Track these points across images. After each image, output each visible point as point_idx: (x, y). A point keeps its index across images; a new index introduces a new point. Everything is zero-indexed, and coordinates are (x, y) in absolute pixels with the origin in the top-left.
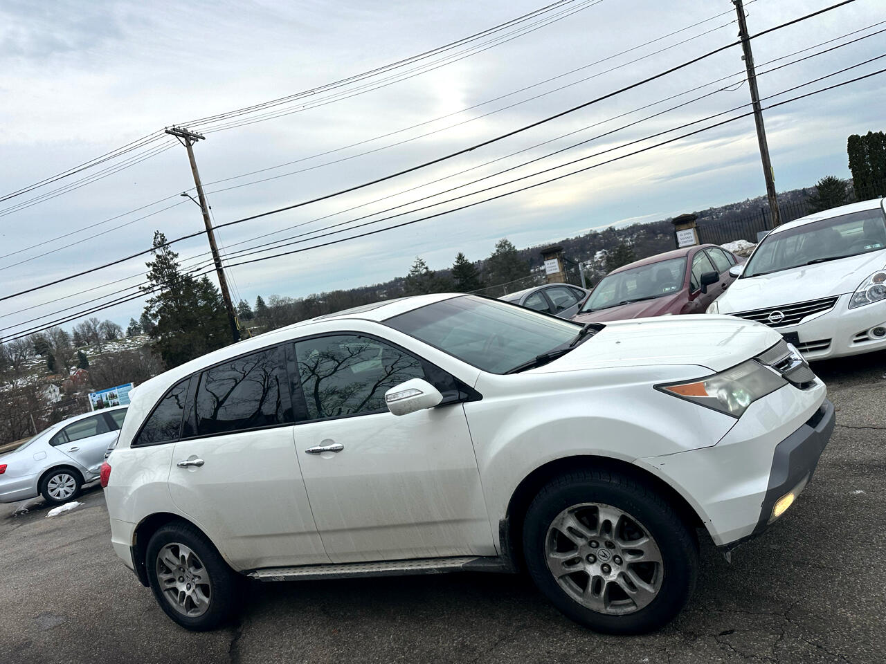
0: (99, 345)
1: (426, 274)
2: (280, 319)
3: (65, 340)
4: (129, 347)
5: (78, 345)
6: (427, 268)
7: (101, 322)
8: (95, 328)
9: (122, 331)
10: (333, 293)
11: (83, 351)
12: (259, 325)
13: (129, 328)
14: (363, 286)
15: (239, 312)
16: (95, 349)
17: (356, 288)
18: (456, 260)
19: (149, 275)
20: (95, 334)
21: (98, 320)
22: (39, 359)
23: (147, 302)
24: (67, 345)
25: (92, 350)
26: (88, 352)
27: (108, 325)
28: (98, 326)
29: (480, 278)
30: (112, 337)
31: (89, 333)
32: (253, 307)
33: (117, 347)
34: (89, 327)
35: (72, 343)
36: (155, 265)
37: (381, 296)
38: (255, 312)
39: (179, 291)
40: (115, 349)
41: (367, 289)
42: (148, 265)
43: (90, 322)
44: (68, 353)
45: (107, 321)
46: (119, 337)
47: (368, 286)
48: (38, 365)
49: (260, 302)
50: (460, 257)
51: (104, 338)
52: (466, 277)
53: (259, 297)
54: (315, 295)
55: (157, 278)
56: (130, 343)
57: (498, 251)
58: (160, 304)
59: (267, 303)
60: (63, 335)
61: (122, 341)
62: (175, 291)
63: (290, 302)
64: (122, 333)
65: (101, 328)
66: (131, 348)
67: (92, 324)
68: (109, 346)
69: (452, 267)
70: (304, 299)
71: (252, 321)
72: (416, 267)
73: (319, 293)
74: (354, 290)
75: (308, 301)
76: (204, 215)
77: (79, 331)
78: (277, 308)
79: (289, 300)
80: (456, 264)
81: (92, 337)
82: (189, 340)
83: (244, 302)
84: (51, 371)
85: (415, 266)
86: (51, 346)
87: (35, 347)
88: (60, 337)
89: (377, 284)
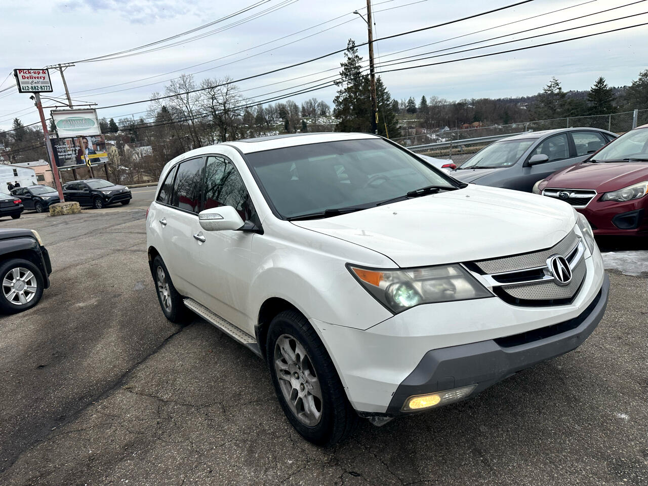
0: (315, 118)
1: (558, 94)
2: (435, 116)
3: (296, 111)
4: (332, 122)
5: (304, 115)
6: (560, 89)
7: (319, 102)
8: (314, 105)
9: (330, 110)
10: (481, 100)
11: (305, 120)
12: (418, 119)
13: (335, 109)
14: (509, 97)
15: (407, 106)
16: (312, 120)
17: (502, 98)
18: (595, 84)
19: (341, 72)
20: (314, 110)
21: (317, 100)
22: (281, 122)
23: (338, 92)
24: (297, 114)
25: (310, 120)
26: (308, 121)
27: (322, 105)
28: (316, 104)
29: (614, 104)
30: (323, 114)
31: (310, 108)
32: (418, 104)
33: (325, 121)
34: (311, 104)
35: (300, 114)
36: (346, 65)
37: (522, 107)
38: (419, 108)
39: (359, 86)
40: (324, 122)
41: (511, 101)
42: (342, 65)
43: (312, 101)
44: (297, 120)
45: (322, 101)
46: (327, 114)
47: (513, 98)
48: (280, 125)
49: (424, 101)
50: (601, 81)
51: (319, 113)
52: (600, 100)
53: (424, 97)
54: (465, 100)
55: (346, 75)
56: (334, 120)
57: (640, 79)
58: (345, 95)
59: (429, 103)
60: (296, 107)
61: (329, 117)
62: (356, 86)
63: (446, 104)
64: (330, 112)
65: (318, 106)
66: (334, 123)
67: (313, 102)
68: (321, 119)
69: (589, 90)
70: (457, 103)
71: (415, 115)
72: (550, 87)
73: (469, 99)
74: (499, 100)
75: (459, 104)
76: (369, 30)
77: (305, 106)
78: (435, 108)
79: (445, 102)
80: (594, 87)
81: (312, 111)
82: (359, 124)
83: (412, 99)
84: (286, 131)
85: (549, 85)
86: (288, 113)
87: (279, 113)
88: (294, 108)
89: (521, 97)
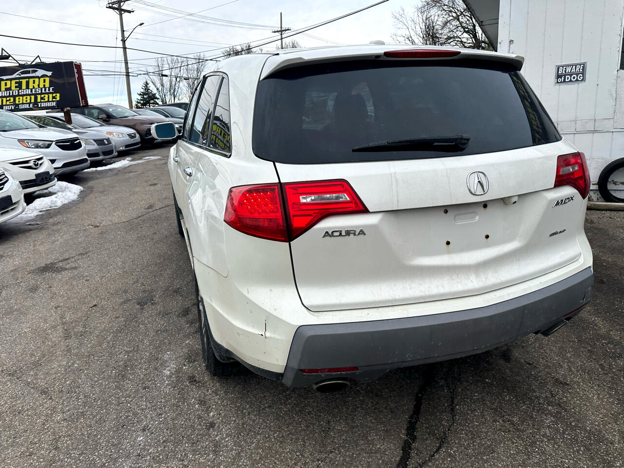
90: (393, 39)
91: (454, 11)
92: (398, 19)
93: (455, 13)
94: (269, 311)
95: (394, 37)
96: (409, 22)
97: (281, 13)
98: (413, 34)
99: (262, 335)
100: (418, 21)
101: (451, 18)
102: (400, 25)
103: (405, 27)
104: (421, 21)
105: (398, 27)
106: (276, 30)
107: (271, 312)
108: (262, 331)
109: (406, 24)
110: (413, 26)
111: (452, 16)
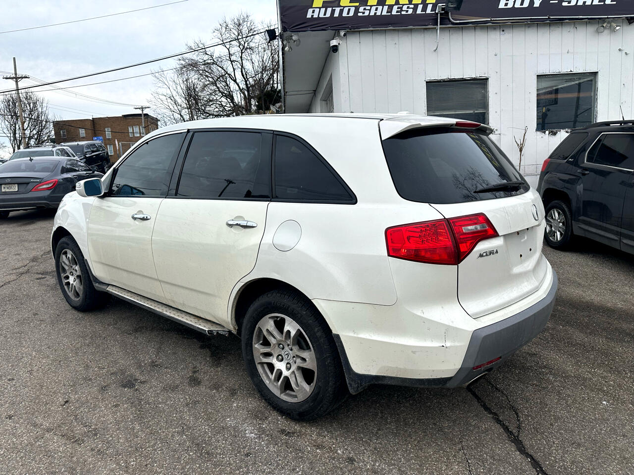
90: (155, 97)
91: (210, 76)
92: (158, 79)
93: (212, 78)
94: (448, 324)
95: (155, 95)
96: (170, 82)
97: (14, 58)
98: (174, 94)
99: (443, 346)
100: (178, 82)
101: (208, 82)
102: (160, 85)
103: (166, 86)
104: (181, 82)
105: (158, 86)
106: (8, 77)
107: (450, 325)
108: (443, 342)
109: (168, 84)
110: (174, 87)
111: (209, 81)
